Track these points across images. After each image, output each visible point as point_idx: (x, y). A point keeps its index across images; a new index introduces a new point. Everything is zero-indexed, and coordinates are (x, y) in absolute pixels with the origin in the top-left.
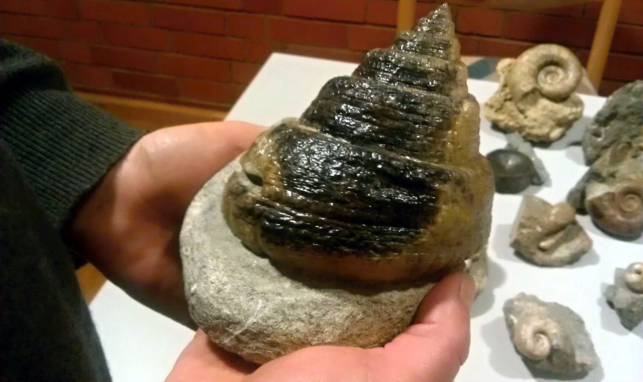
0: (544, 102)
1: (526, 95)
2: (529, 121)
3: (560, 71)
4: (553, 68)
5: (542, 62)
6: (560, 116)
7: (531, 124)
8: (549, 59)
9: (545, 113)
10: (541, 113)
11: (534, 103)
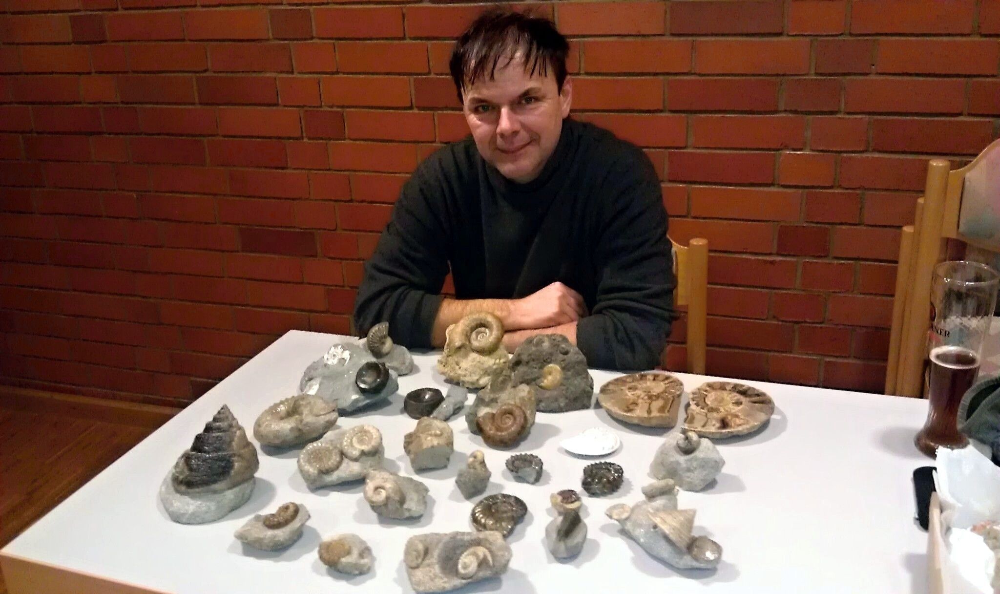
0: (474, 355)
1: (459, 348)
2: (462, 371)
3: (487, 331)
4: (483, 329)
5: (473, 324)
6: (486, 366)
7: (463, 373)
8: (479, 322)
9: (475, 363)
10: (470, 363)
11: (466, 356)
